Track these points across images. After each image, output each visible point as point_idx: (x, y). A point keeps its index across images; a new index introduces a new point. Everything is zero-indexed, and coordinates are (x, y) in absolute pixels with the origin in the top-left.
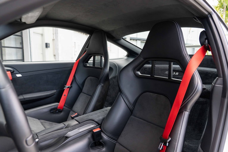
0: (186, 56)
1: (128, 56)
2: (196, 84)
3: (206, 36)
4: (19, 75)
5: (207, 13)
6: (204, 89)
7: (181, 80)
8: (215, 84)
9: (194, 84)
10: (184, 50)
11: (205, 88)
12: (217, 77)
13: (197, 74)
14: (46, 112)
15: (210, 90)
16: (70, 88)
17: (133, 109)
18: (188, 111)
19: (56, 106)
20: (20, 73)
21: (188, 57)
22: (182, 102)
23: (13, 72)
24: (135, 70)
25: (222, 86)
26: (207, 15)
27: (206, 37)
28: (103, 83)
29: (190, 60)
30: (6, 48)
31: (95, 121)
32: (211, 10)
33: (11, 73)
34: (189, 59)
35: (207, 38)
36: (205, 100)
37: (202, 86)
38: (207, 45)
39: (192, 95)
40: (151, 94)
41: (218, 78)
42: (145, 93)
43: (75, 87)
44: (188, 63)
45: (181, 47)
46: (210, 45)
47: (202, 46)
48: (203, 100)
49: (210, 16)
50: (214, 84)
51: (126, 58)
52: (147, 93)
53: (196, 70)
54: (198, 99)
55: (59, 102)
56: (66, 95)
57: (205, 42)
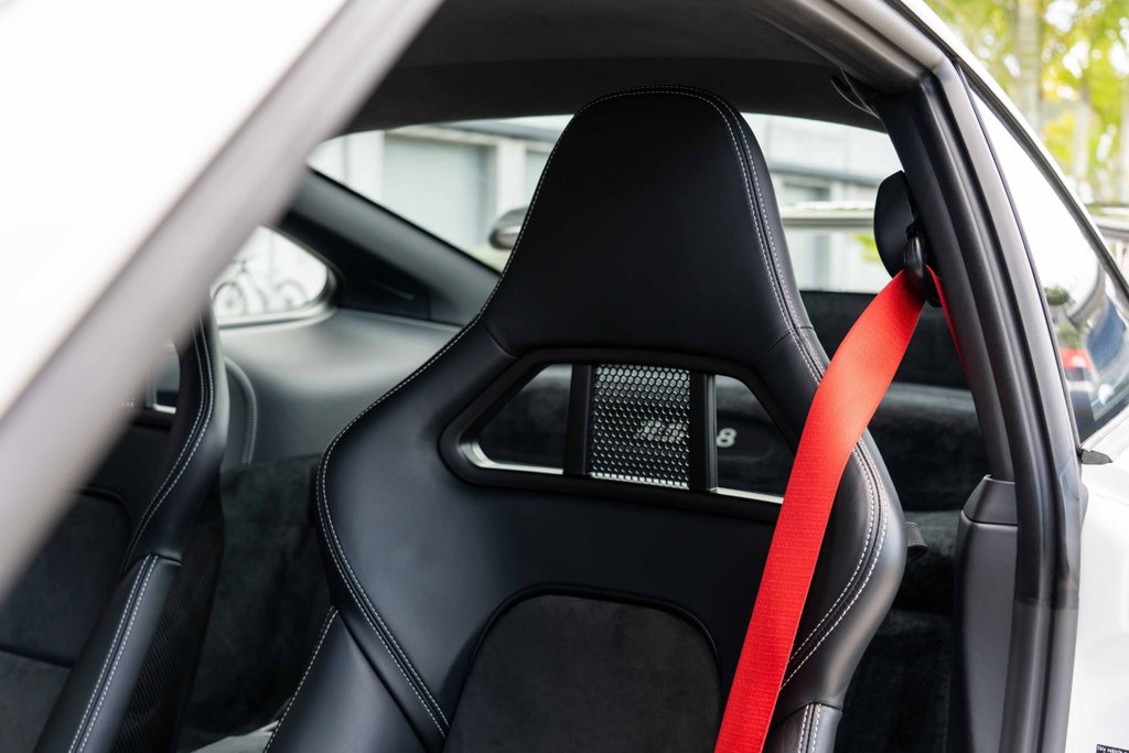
0: (801, 341)
1: (336, 297)
2: (871, 524)
3: (915, 207)
5: (911, 71)
6: (913, 553)
7: (779, 500)
8: (974, 520)
9: (861, 523)
10: (789, 302)
11: (921, 542)
12: (986, 478)
13: (871, 461)
15: (954, 549)
17: (447, 731)
18: (833, 701)
21: (811, 349)
22: (795, 649)
24: (442, 433)
25: (1015, 529)
26: (915, 84)
27: (911, 219)
28: (173, 547)
29: (826, 368)
32: (938, 54)
34: (818, 363)
35: (919, 229)
36: (924, 624)
37: (906, 532)
38: (920, 272)
39: (852, 596)
40: (578, 604)
41: (988, 485)
42: (532, 604)
44: (816, 388)
45: (767, 278)
46: (936, 269)
47: (892, 275)
48: (915, 623)
49: (931, 88)
50: (968, 522)
51: (317, 313)
52: (548, 600)
53: (863, 435)
54: (886, 622)
57: (907, 248)
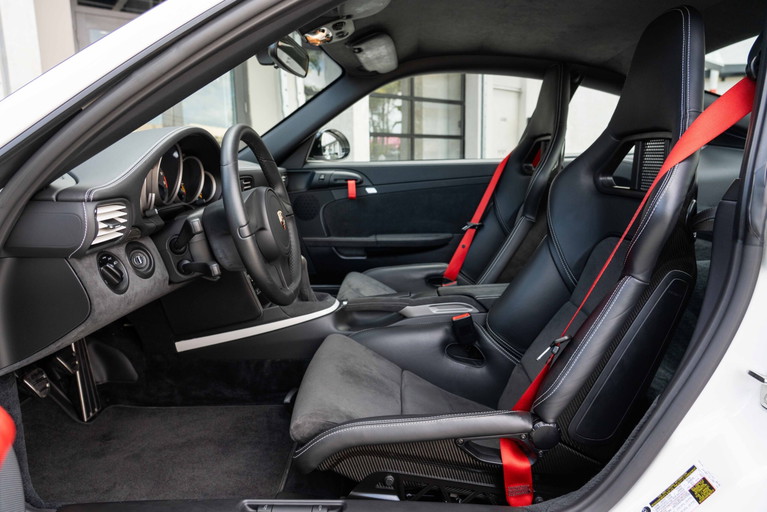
0: (686, 117)
4: (371, 190)
10: (688, 100)
14: (415, 280)
16: (479, 228)
17: (576, 284)
18: (639, 277)
19: (440, 271)
20: (373, 185)
23: (361, 182)
30: (425, 140)
31: (475, 299)
33: (356, 184)
43: (491, 227)
55: (448, 262)
56: (467, 246)
